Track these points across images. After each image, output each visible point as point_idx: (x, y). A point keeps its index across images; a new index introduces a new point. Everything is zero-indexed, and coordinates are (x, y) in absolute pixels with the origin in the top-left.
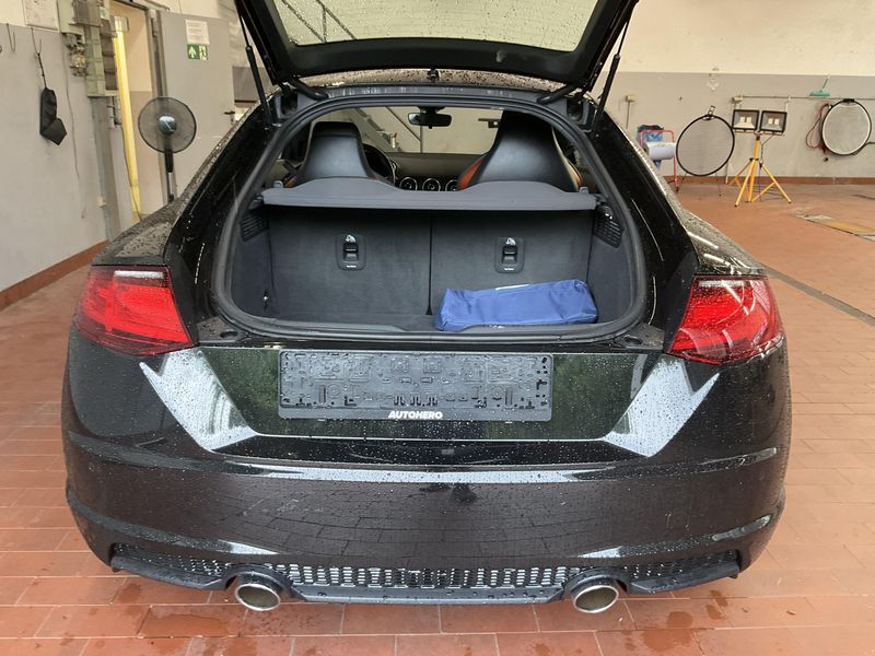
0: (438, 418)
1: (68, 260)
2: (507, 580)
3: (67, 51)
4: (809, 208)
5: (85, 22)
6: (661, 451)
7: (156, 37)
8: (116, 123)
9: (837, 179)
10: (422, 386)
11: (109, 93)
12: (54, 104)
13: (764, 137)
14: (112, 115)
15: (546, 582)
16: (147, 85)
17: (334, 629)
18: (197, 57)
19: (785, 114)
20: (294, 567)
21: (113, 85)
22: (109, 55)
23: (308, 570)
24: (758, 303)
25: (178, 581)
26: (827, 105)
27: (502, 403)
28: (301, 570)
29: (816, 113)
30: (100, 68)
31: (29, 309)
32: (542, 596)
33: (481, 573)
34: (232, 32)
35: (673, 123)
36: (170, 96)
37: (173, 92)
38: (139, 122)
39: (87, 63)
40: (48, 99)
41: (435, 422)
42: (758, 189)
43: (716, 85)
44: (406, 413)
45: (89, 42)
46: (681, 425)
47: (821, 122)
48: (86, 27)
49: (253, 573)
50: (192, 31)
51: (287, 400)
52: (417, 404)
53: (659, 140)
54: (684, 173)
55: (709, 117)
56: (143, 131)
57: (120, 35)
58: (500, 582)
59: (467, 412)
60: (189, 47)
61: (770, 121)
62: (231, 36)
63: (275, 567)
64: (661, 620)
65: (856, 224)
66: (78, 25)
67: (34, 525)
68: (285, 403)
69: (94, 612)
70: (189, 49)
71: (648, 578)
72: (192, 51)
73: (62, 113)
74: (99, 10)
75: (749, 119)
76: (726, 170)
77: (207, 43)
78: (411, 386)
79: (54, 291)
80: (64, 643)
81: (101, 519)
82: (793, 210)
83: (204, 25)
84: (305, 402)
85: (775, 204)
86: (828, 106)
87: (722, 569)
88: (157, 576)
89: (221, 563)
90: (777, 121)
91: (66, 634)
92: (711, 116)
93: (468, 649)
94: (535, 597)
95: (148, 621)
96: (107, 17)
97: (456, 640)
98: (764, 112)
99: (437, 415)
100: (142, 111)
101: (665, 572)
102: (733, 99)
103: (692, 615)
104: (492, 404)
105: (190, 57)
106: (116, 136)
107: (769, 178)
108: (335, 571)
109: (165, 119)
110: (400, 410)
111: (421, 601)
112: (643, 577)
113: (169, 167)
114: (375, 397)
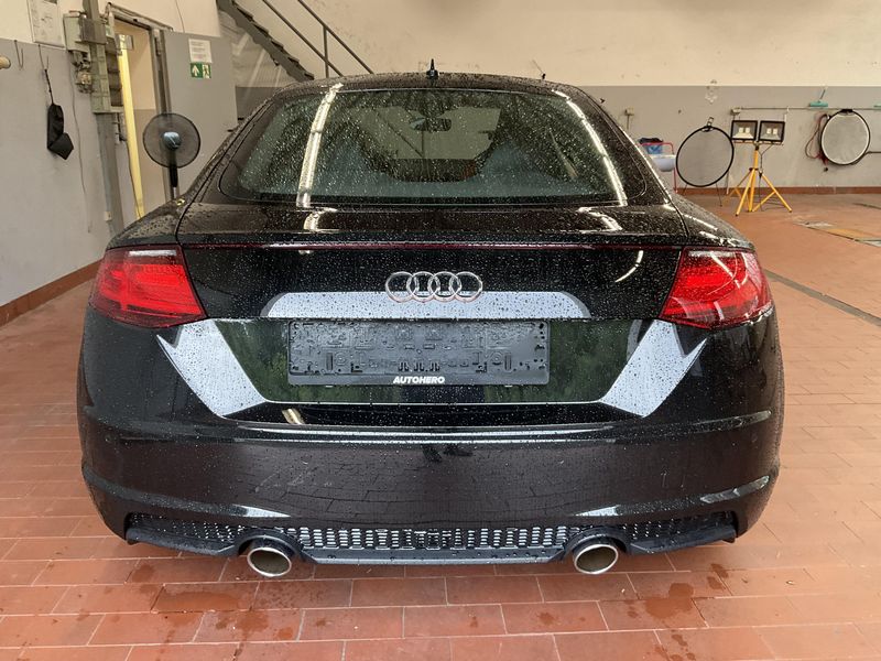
0: (441, 382)
1: (75, 273)
2: (510, 540)
3: (73, 68)
4: (809, 216)
5: (91, 40)
6: (655, 412)
7: (159, 56)
8: (121, 139)
9: (838, 188)
10: (425, 352)
11: (115, 110)
12: (61, 119)
13: (763, 147)
14: (117, 131)
15: (547, 542)
16: (151, 104)
17: (344, 602)
18: (200, 75)
19: (783, 123)
20: (305, 530)
21: (118, 101)
22: (114, 72)
23: (318, 533)
24: (749, 279)
25: (192, 549)
26: (825, 115)
27: (502, 367)
28: (311, 533)
29: (815, 124)
30: (105, 84)
31: (38, 319)
32: (543, 556)
33: (484, 533)
34: (234, 53)
35: (673, 134)
36: (173, 111)
37: (177, 108)
38: (144, 138)
39: (93, 80)
40: (55, 114)
41: (437, 386)
42: (758, 200)
43: (715, 97)
44: (410, 378)
45: (94, 60)
46: (673, 387)
47: (819, 132)
48: (92, 45)
49: (265, 537)
50: (195, 50)
51: (297, 368)
52: (419, 370)
53: (660, 152)
54: (684, 185)
55: (708, 128)
56: (148, 147)
57: (124, 52)
58: (503, 542)
59: (468, 376)
60: (192, 65)
61: (769, 131)
62: (234, 56)
63: (286, 531)
64: (663, 591)
65: (857, 231)
66: (84, 42)
67: (47, 514)
68: (294, 371)
69: (108, 590)
70: (192, 67)
71: (646, 539)
72: (195, 69)
73: (69, 128)
74: (104, 28)
75: (748, 130)
76: (727, 181)
77: (209, 60)
78: (414, 353)
79: (62, 303)
80: (80, 619)
81: (117, 490)
82: (795, 218)
83: (207, 44)
84: (314, 369)
85: (776, 213)
86: (827, 117)
87: (719, 532)
88: (172, 545)
89: (234, 528)
90: (775, 131)
91: (82, 610)
92: (709, 127)
93: (475, 618)
94: (537, 556)
95: (161, 598)
96: (113, 36)
97: (462, 610)
98: (762, 122)
99: (439, 380)
100: (147, 127)
101: (663, 535)
102: (732, 111)
103: (693, 585)
104: (492, 369)
105: (193, 75)
106: (121, 153)
107: (770, 188)
108: (343, 533)
109: (169, 135)
110: (404, 376)
111: (427, 561)
112: (641, 538)
113: (174, 182)
114: (380, 365)
